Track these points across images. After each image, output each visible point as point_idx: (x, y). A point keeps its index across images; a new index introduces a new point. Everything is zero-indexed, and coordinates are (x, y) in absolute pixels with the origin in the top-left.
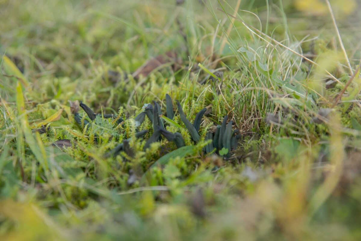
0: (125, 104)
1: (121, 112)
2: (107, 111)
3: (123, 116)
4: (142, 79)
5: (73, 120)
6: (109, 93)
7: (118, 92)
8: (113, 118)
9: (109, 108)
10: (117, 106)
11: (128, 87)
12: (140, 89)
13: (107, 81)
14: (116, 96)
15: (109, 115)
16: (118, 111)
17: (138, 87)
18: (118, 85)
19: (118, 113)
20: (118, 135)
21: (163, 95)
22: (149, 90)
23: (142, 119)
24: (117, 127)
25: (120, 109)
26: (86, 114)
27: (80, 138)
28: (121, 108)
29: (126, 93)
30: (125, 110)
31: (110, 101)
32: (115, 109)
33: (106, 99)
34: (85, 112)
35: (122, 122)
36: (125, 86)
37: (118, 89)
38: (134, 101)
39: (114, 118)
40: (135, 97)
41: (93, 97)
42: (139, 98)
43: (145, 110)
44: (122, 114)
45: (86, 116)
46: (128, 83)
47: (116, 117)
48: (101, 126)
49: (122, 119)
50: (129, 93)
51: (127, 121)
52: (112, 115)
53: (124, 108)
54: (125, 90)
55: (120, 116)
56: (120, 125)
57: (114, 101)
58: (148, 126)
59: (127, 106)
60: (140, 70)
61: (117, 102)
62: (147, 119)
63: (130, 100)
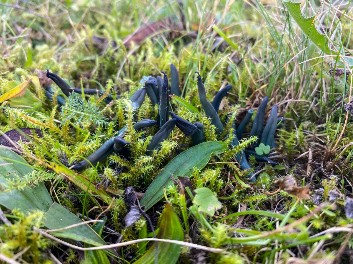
0: (113, 76)
1: (109, 86)
2: (91, 85)
3: (112, 92)
4: (134, 47)
5: (43, 95)
6: (93, 61)
7: (104, 61)
8: (98, 95)
9: (93, 81)
10: (104, 78)
11: (117, 55)
12: (132, 58)
13: (91, 48)
14: (102, 66)
15: (92, 90)
16: (105, 84)
17: (129, 55)
18: (105, 52)
19: (106, 88)
20: (105, 123)
21: (164, 66)
22: (144, 59)
23: (141, 98)
24: (105, 109)
25: (107, 83)
26: (59, 89)
27: (46, 127)
28: (110, 81)
29: (116, 63)
30: (114, 84)
31: (95, 72)
32: (101, 82)
33: (90, 69)
34: (57, 86)
35: (112, 101)
36: (113, 54)
37: (105, 57)
38: (125, 72)
39: (100, 96)
40: (127, 67)
41: (73, 66)
42: (132, 69)
43: (145, 85)
44: (111, 89)
45: (59, 92)
46: (116, 51)
47: (102, 94)
48: (77, 110)
49: (111, 97)
50: (118, 62)
51: (119, 101)
52: (97, 91)
53: (114, 81)
54: (113, 59)
55: (108, 93)
56: (108, 107)
57: (100, 72)
58: (149, 108)
59: (117, 78)
60: (130, 37)
61: (104, 73)
62: (148, 99)
63: (120, 71)
